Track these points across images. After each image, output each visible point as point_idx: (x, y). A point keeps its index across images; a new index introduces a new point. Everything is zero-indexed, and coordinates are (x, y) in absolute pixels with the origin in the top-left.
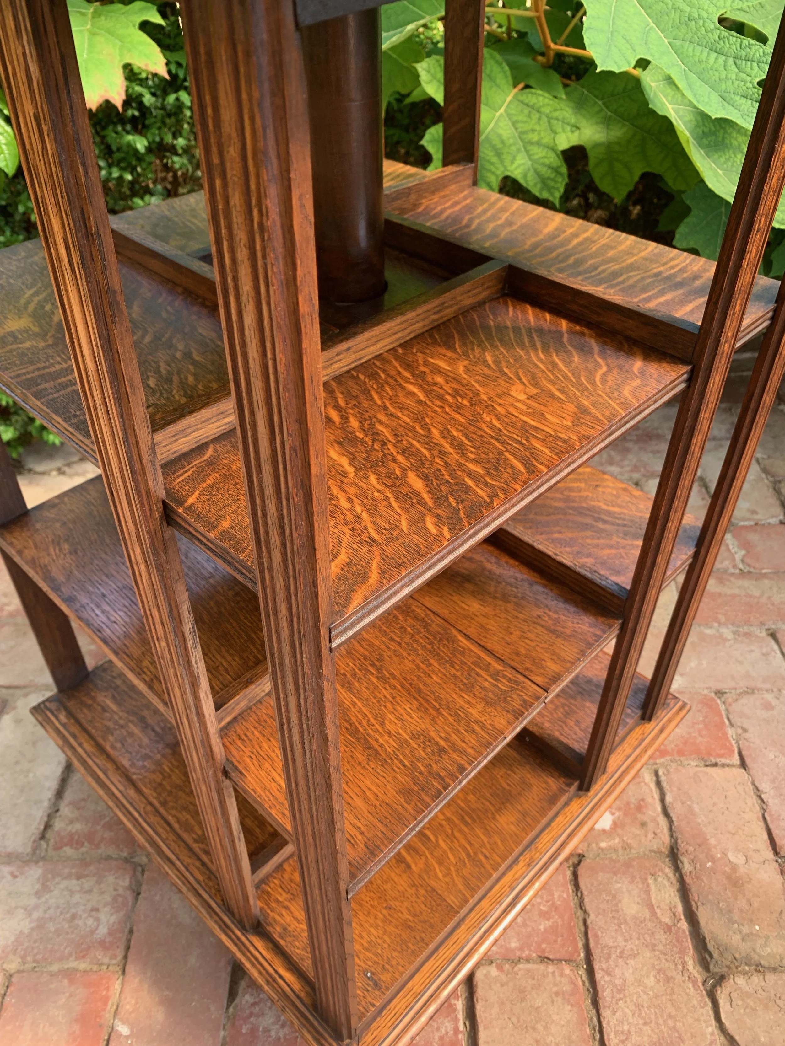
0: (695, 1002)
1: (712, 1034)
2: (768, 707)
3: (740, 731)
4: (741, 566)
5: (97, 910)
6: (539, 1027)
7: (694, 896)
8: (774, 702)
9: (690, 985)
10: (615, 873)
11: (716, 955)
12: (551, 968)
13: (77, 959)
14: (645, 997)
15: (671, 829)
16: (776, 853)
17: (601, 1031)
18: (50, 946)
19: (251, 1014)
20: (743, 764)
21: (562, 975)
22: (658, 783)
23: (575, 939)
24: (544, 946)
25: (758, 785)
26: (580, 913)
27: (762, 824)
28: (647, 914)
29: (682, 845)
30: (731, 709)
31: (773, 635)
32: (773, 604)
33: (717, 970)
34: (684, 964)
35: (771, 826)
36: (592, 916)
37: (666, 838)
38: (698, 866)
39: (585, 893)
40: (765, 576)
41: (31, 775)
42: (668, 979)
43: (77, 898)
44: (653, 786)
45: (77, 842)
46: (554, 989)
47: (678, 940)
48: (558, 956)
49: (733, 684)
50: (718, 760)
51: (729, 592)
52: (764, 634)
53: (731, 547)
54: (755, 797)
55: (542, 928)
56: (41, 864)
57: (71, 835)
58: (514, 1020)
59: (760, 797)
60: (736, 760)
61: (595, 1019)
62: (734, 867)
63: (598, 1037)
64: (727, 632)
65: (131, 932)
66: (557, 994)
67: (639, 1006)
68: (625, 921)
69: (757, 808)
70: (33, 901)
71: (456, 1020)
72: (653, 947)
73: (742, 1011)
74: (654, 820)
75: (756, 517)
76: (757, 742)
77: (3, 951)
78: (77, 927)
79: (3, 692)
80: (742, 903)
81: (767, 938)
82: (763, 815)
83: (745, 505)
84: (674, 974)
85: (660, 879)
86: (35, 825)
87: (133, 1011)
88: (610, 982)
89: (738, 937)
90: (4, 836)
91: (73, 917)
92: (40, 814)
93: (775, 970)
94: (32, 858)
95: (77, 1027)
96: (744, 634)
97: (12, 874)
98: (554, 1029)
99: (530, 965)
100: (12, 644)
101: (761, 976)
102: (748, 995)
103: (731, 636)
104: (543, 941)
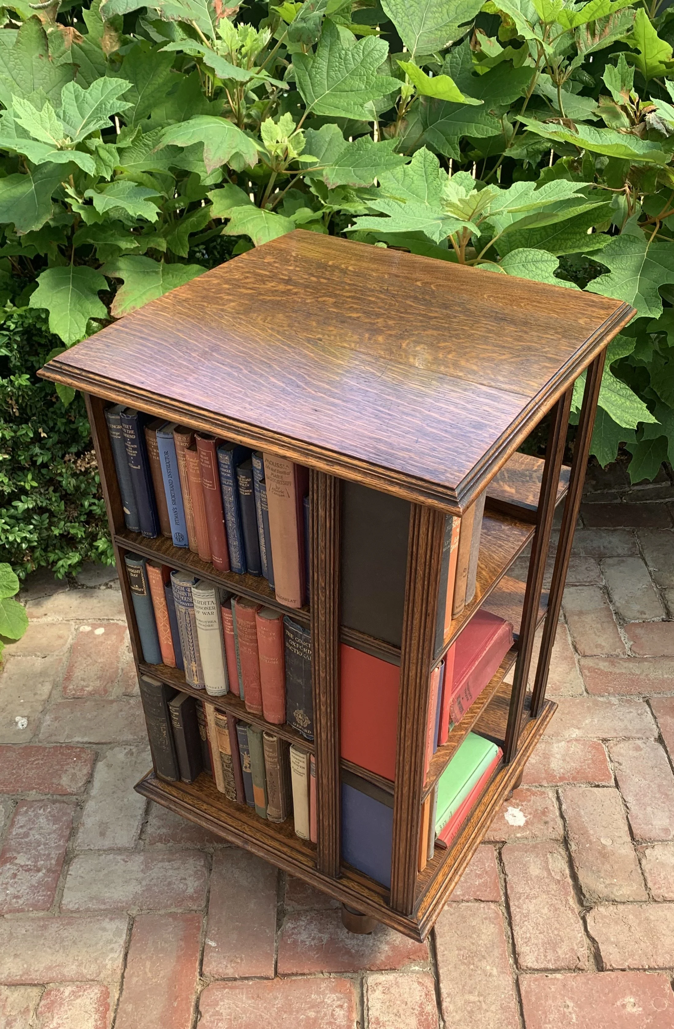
0: (572, 921)
1: (582, 937)
2: (638, 749)
3: (617, 765)
4: (629, 653)
5: (185, 879)
6: (474, 936)
7: (576, 864)
8: (642, 746)
9: (570, 912)
10: (526, 852)
11: (587, 896)
12: (482, 905)
13: (176, 906)
14: (541, 919)
15: (565, 826)
16: (633, 838)
17: (513, 938)
18: (157, 900)
19: (293, 934)
20: (617, 786)
21: (489, 909)
22: (558, 798)
23: (498, 889)
24: (478, 893)
25: (625, 798)
26: (502, 875)
27: (625, 821)
28: (545, 874)
29: (571, 835)
30: (611, 751)
31: (647, 702)
32: (649, 680)
33: (588, 904)
34: (567, 901)
35: (631, 823)
36: (510, 876)
37: (562, 832)
38: (581, 846)
39: (506, 863)
40: (646, 659)
41: (126, 800)
43: (170, 872)
44: (554, 800)
45: (165, 840)
46: (484, 916)
47: (564, 888)
48: (487, 899)
49: (615, 735)
50: (600, 783)
51: (618, 671)
52: (641, 700)
53: (623, 639)
54: (622, 806)
55: (477, 883)
56: (142, 854)
57: (160, 836)
58: (459, 933)
60: (613, 783)
61: (510, 933)
62: (604, 847)
63: (511, 941)
64: (614, 700)
65: (209, 892)
66: (486, 919)
67: (537, 924)
68: (531, 879)
69: (624, 812)
70: (141, 875)
72: (548, 892)
73: (601, 925)
74: (554, 820)
75: (644, 616)
76: (628, 771)
77: (127, 904)
78: (173, 889)
79: (94, 746)
80: (607, 867)
81: (621, 886)
82: (627, 817)
83: (636, 607)
84: (560, 906)
85: (555, 855)
86: (134, 830)
87: (217, 934)
88: (520, 912)
89: (603, 886)
90: (114, 838)
91: (170, 884)
92: (136, 824)
93: (624, 903)
94: (135, 850)
95: (182, 943)
96: (627, 701)
97: (123, 860)
98: (483, 937)
99: (469, 904)
100: (95, 713)
101: (615, 907)
102: (605, 917)
103: (617, 702)
104: (478, 890)
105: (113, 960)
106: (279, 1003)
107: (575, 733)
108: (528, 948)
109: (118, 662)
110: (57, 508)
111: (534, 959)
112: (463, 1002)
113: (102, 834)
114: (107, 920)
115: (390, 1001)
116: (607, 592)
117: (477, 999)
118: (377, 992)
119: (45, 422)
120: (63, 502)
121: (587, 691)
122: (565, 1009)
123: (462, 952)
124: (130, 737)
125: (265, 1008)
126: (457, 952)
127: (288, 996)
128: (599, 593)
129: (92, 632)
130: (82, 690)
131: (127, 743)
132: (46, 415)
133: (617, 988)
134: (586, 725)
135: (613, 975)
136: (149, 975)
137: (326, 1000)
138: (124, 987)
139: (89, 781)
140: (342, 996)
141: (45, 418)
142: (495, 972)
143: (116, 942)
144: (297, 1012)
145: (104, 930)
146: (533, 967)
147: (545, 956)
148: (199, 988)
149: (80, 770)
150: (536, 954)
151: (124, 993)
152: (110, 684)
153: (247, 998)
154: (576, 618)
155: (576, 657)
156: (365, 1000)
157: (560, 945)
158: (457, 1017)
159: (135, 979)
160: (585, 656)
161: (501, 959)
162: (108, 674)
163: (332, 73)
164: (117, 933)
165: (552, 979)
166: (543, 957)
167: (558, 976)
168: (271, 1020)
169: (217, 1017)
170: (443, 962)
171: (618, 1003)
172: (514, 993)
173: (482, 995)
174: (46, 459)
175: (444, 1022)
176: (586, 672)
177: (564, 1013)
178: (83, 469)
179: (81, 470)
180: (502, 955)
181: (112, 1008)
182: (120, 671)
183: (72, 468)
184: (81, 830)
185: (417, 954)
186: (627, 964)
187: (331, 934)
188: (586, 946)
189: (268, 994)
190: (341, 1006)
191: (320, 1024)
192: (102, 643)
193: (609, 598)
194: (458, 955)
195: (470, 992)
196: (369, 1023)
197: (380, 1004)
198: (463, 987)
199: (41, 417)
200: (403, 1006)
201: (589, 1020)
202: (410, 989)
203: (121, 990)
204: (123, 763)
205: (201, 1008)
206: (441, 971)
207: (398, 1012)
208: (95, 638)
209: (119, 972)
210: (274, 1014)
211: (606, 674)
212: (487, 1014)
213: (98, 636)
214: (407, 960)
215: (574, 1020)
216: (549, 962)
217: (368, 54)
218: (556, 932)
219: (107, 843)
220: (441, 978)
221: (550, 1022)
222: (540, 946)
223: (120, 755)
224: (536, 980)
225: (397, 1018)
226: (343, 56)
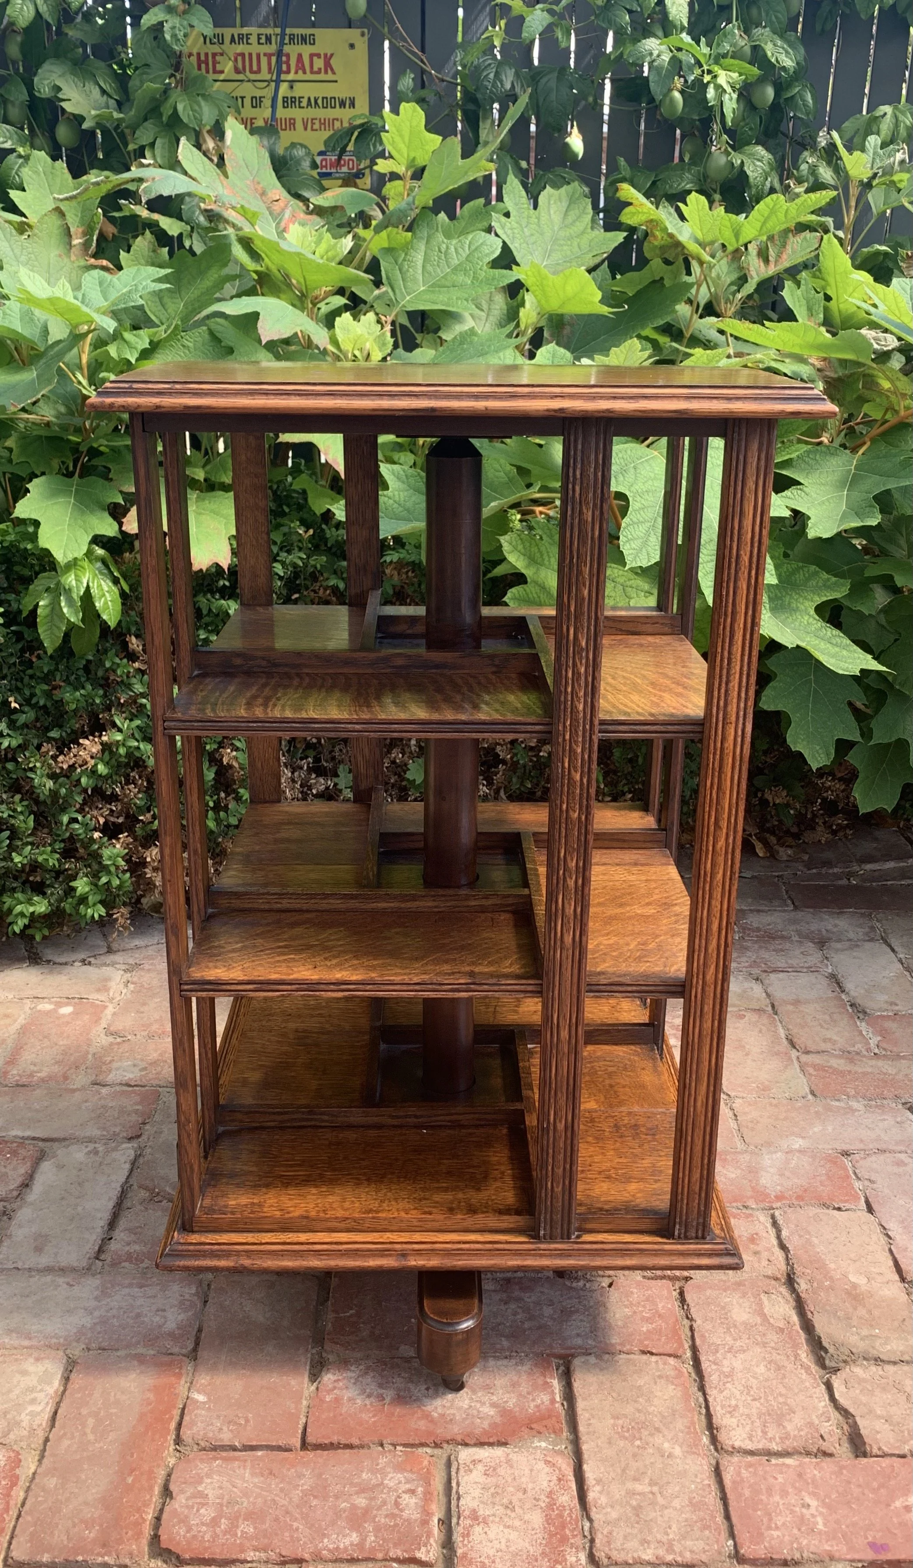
1: (826, 1406)
2: (900, 1163)
3: (867, 1183)
4: (876, 1051)
5: (164, 1310)
6: (641, 1400)
7: (810, 1307)
10: (725, 1290)
11: (831, 1350)
12: (654, 1359)
13: (145, 1346)
14: (755, 1381)
15: (787, 1259)
16: (903, 1279)
17: (707, 1407)
18: (115, 1337)
19: (335, 1388)
20: (870, 1209)
21: (665, 1364)
22: (775, 1224)
23: (680, 1338)
24: (646, 1343)
25: (885, 1225)
26: (686, 1322)
27: (888, 1255)
28: (759, 1320)
29: (798, 1269)
30: (857, 1165)
31: (910, 1109)
33: (833, 1364)
34: (796, 1356)
35: (898, 1258)
36: (699, 1322)
37: (783, 1267)
38: (815, 1285)
39: (692, 1305)
40: (904, 1057)
41: (80, 1209)
42: (779, 1368)
43: (140, 1302)
44: (769, 1226)
45: (136, 1259)
46: (657, 1374)
47: (791, 1338)
48: (661, 1351)
49: (862, 1146)
50: (841, 1205)
51: (860, 1070)
52: (900, 1106)
53: (865, 1033)
54: (881, 1235)
55: (644, 1329)
56: (99, 1276)
57: (130, 1254)
58: (615, 1395)
59: (887, 1235)
60: (862, 1206)
61: (701, 1399)
62: (855, 1286)
63: (704, 1411)
64: (857, 1105)
65: (200, 1330)
66: (660, 1377)
67: (748, 1387)
68: (735, 1326)
69: (884, 1243)
70: (94, 1303)
71: (553, 1393)
72: (764, 1345)
73: (858, 1391)
74: (768, 1250)
75: (897, 1008)
76: (886, 1191)
77: (65, 1340)
78: (143, 1323)
79: (40, 1144)
80: (862, 1312)
81: (887, 1338)
82: (890, 1249)
83: (883, 998)
84: (786, 1364)
85: (773, 1296)
86: (90, 1245)
87: (209, 1384)
88: (717, 1370)
89: (856, 1337)
90: (56, 1254)
91: (138, 1315)
92: (93, 1239)
93: (895, 1363)
94: (88, 1270)
95: (151, 1396)
96: (877, 1106)
97: (68, 1284)
98: (656, 1401)
99: (632, 1356)
100: (46, 1104)
101: (880, 1368)
102: (864, 1380)
103: (861, 1108)
104: (646, 1339)
105: (33, 1414)
106: (307, 1482)
107: (798, 1143)
108: (733, 1420)
109: (89, 1045)
110: (23, 825)
111: (745, 1436)
112: (623, 1493)
113: (39, 1250)
114: (31, 1360)
115: (497, 1486)
116: (836, 981)
117: (647, 1489)
118: (475, 1472)
119: (18, 690)
120: (32, 816)
121: (813, 1093)
122: (804, 1510)
123: (620, 1422)
124: (96, 1133)
125: (282, 1490)
126: (612, 1421)
127: (321, 1474)
128: (825, 982)
129: (55, 1011)
130: (31, 1075)
131: (91, 1140)
132: (22, 680)
133: (892, 1482)
134: (814, 1133)
135: (885, 1462)
136: (91, 1437)
137: (386, 1482)
138: (46, 1454)
139: (26, 1185)
140: (414, 1476)
141: (19, 684)
142: (677, 1451)
143: (41, 1390)
144: (337, 1497)
145: (24, 1373)
146: (743, 1446)
147: (765, 1433)
148: (172, 1461)
149: (14, 1169)
150: (748, 1428)
151: (45, 1460)
152: (72, 1071)
153: (253, 1474)
154: (790, 1008)
155: (794, 1054)
156: (454, 1484)
157: (788, 1417)
158: (614, 1515)
159: (66, 1443)
160: (807, 1052)
161: (688, 1433)
162: (72, 1059)
163: (429, 268)
164: (45, 1379)
165: (777, 1465)
166: (760, 1433)
167: (788, 1461)
168: (290, 1508)
169: (198, 1500)
170: (588, 1433)
171: (898, 1504)
172: (712, 1482)
173: (656, 1484)
174: (14, 743)
175: (590, 1520)
176: (811, 1070)
177: (802, 1516)
178: (65, 766)
179: (62, 768)
180: (689, 1428)
181: (23, 1483)
182: (90, 1056)
183: (49, 765)
184: (5, 1244)
185: (545, 1422)
186: (907, 1447)
187: (399, 1390)
188: (833, 1421)
189: (289, 1470)
190: (412, 1492)
191: (376, 1516)
192: (68, 1023)
193: (840, 987)
194: (614, 1425)
195: (636, 1479)
196: (459, 1518)
197: (479, 1491)
198: (624, 1470)
199: (13, 682)
200: (520, 1495)
201: (847, 1527)
202: (531, 1470)
203: (42, 1457)
204: (81, 1163)
205: (172, 1487)
206: (584, 1447)
207: (511, 1503)
208: (58, 1018)
209: (41, 1435)
210: (296, 1500)
211: (842, 1074)
212: (666, 1512)
213: (64, 1015)
214: (526, 1430)
215: (820, 1526)
216: (771, 1440)
217: (476, 249)
218: (781, 1400)
219: (44, 1260)
220: (586, 1456)
221: (777, 1528)
222: (754, 1418)
223: (78, 1154)
224: (750, 1465)
225: (509, 1512)
226: (443, 250)
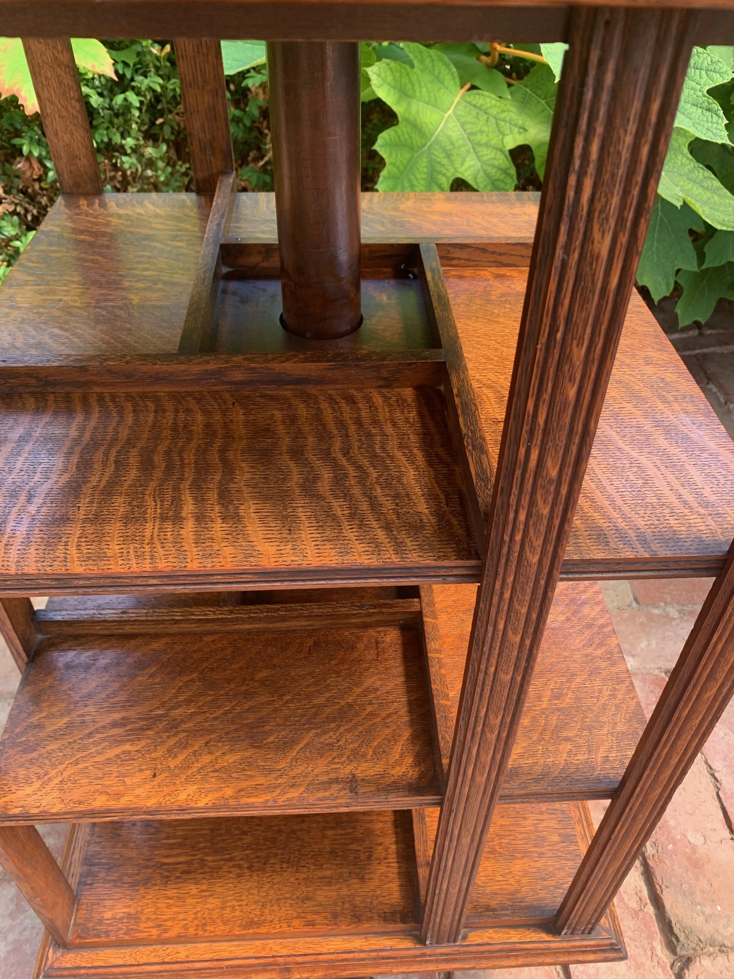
7: (658, 879)
9: (660, 971)
11: (682, 938)
25: (711, 764)
27: (717, 803)
33: (684, 953)
34: (653, 949)
35: (725, 804)
38: (660, 848)
47: (645, 925)
54: (709, 776)
59: (713, 775)
62: (694, 848)
64: (673, 612)
69: (712, 787)
80: (704, 883)
81: (729, 917)
82: (718, 794)
84: (644, 960)
89: (702, 919)
101: (725, 957)
103: (676, 615)
121: (636, 600)
134: (642, 650)
